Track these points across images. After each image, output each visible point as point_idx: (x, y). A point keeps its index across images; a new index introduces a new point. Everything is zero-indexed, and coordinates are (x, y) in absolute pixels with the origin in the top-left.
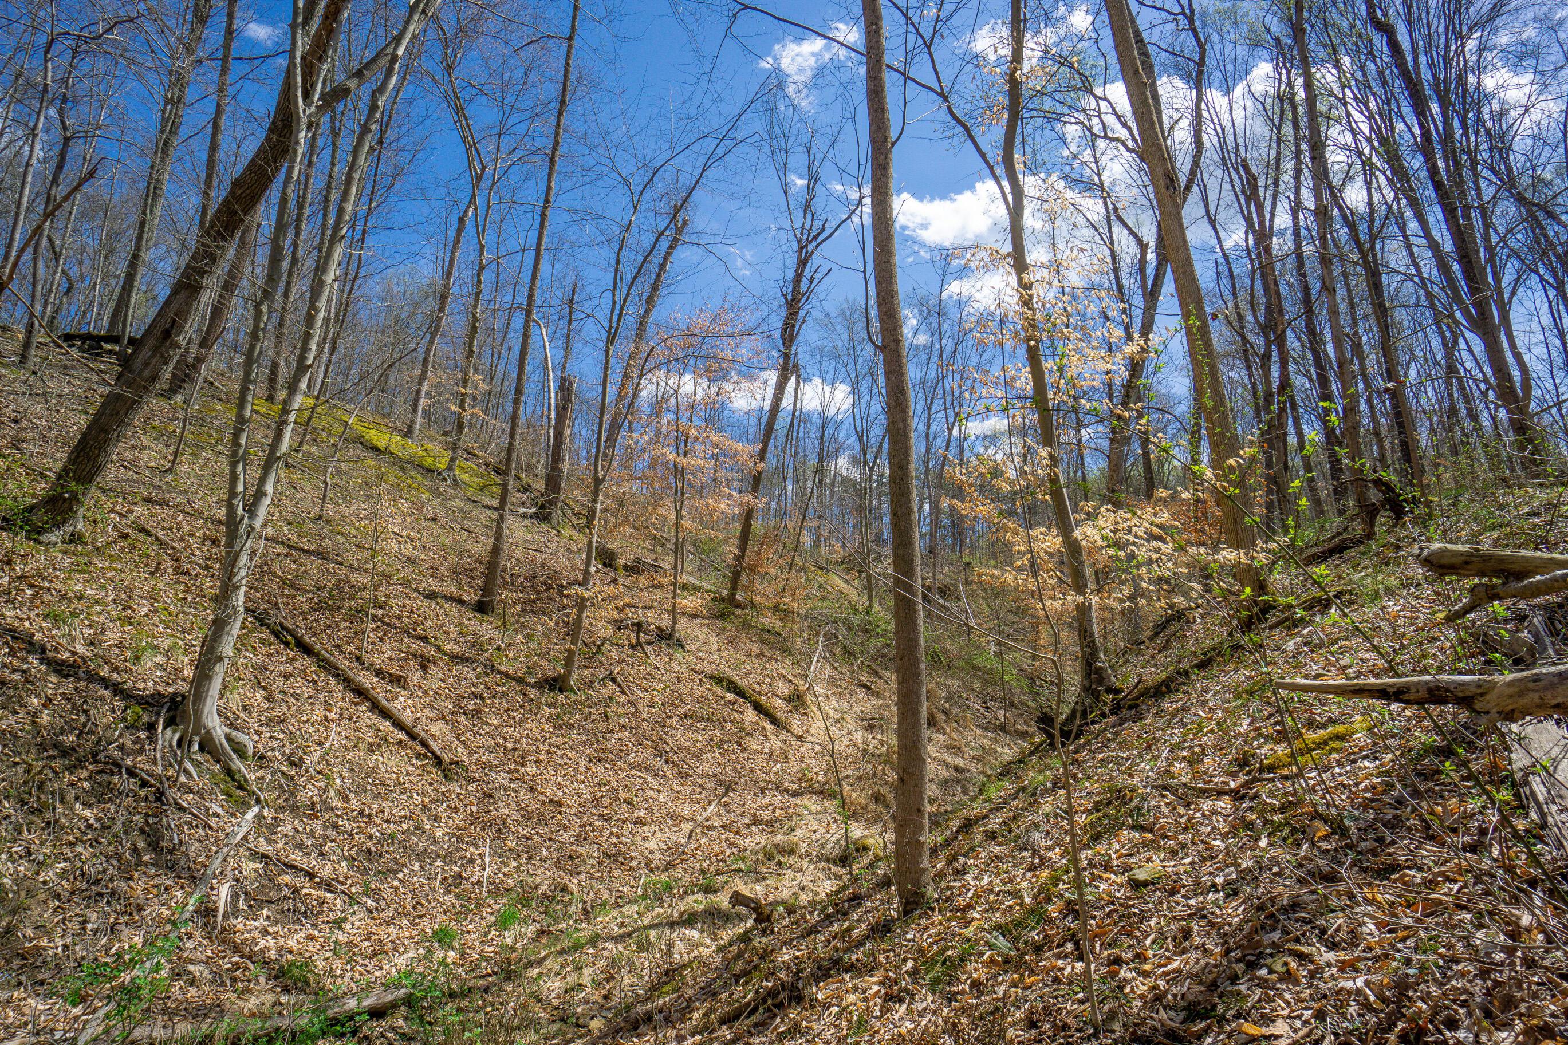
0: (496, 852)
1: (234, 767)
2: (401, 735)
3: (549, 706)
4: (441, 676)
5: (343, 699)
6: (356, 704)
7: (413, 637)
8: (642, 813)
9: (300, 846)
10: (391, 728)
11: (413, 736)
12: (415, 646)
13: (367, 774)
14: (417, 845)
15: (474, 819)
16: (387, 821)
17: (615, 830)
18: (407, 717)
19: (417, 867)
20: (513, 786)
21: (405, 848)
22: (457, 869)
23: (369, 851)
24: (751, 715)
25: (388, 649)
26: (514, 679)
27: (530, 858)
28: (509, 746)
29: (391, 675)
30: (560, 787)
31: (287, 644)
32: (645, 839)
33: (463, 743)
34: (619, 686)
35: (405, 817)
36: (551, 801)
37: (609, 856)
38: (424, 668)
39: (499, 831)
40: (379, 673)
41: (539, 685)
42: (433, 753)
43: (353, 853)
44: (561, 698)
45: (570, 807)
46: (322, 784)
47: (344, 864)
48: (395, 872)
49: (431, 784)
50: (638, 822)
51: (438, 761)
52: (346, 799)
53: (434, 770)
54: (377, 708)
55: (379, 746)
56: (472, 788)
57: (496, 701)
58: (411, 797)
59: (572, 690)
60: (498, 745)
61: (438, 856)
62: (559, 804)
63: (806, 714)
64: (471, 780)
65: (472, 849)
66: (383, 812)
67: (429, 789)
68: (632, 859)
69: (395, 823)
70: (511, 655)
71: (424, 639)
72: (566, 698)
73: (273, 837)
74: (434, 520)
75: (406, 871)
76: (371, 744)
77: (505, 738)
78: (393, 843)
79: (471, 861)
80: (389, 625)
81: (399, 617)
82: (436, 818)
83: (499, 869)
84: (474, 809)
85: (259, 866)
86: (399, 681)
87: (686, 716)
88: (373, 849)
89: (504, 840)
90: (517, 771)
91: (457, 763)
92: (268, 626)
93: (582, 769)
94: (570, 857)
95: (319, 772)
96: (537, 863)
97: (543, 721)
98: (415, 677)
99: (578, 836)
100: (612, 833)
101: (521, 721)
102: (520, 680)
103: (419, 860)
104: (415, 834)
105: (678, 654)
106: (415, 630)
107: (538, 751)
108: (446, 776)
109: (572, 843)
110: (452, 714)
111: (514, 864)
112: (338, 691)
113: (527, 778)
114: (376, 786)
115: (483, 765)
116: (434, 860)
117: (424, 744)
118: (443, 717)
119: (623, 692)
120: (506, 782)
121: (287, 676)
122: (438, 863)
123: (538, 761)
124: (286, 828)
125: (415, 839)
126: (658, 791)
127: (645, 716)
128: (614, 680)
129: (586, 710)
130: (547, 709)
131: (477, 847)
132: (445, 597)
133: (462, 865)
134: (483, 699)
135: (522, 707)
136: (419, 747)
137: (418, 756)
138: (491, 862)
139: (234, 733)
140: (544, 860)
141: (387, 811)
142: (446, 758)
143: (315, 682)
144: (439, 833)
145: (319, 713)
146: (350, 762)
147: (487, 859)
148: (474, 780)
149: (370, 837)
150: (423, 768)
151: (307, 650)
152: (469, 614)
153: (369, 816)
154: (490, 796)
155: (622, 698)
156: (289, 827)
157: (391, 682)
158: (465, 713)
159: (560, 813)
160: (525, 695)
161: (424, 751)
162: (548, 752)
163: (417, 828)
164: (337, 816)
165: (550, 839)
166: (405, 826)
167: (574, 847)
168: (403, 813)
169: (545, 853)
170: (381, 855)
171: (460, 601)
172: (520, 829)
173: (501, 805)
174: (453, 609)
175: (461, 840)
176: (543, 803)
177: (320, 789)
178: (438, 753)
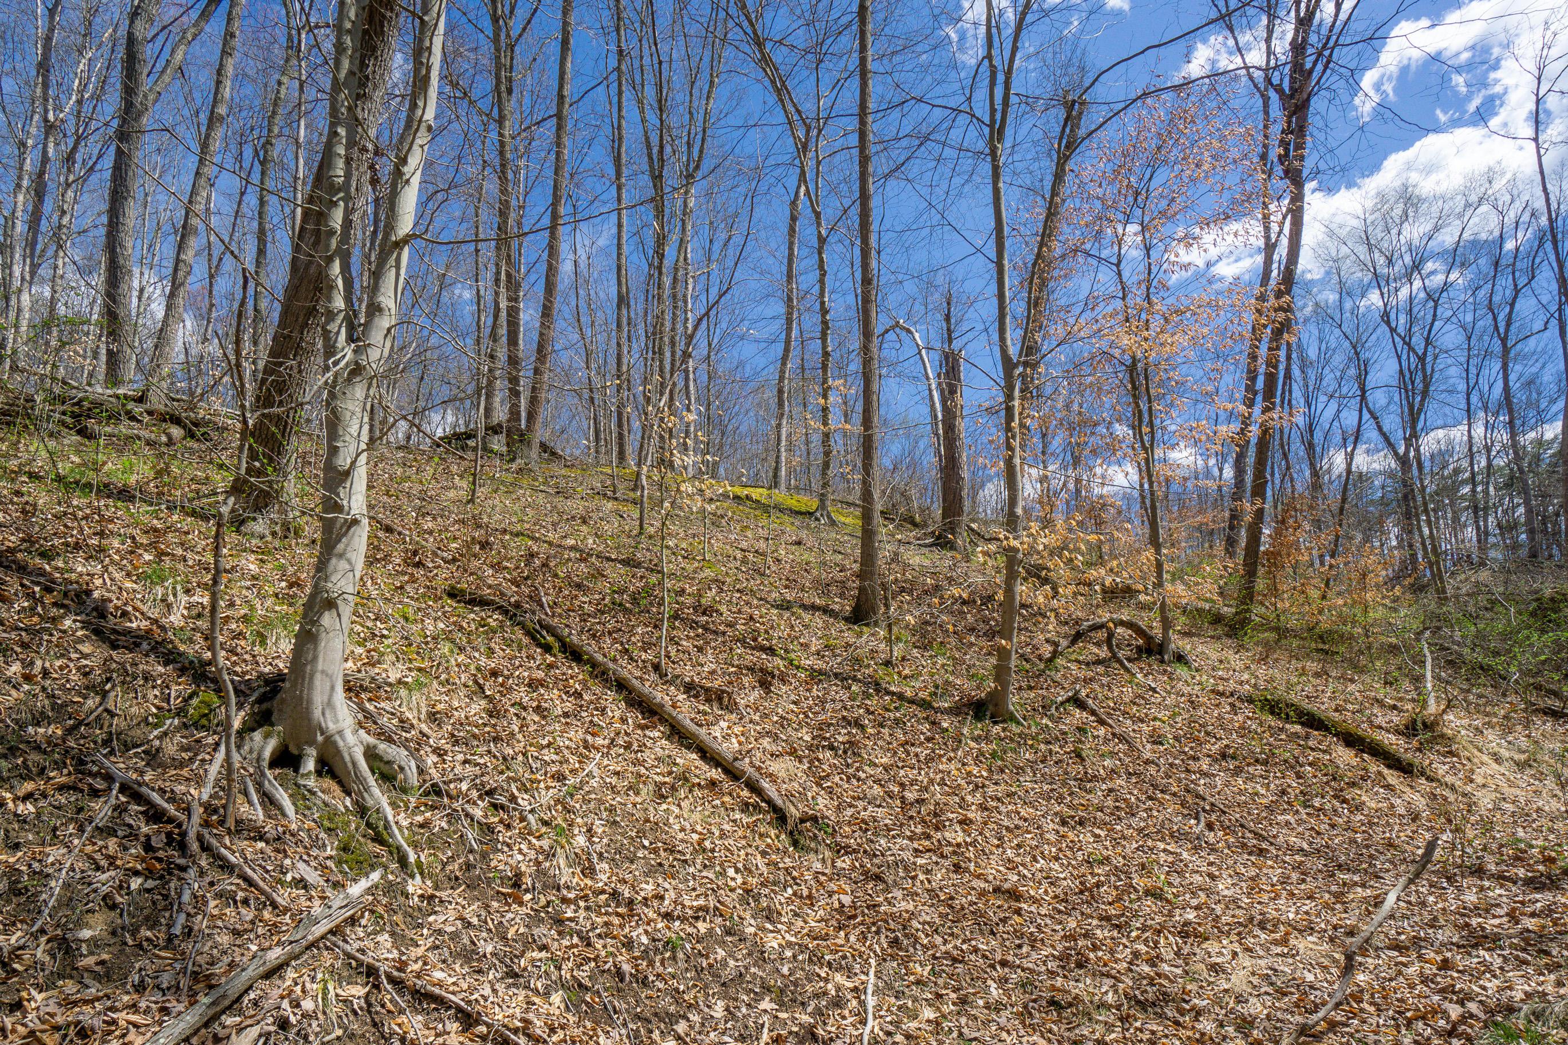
0: (889, 986)
1: (370, 803)
2: (715, 774)
3: (976, 739)
4: (793, 697)
5: (623, 720)
6: (643, 728)
7: (753, 648)
8: (1191, 915)
9: (469, 955)
10: (699, 763)
11: (733, 774)
12: (752, 658)
13: (641, 834)
14: (724, 964)
15: (844, 917)
16: (668, 916)
17: (1142, 948)
18: (729, 748)
19: (719, 1010)
20: (920, 861)
21: (699, 971)
22: (806, 1019)
23: (620, 974)
24: (1344, 756)
25: (709, 662)
26: (911, 702)
27: (963, 1001)
28: (911, 796)
29: (707, 690)
30: (1011, 865)
31: (547, 649)
32: (1215, 969)
33: (830, 791)
34: (1093, 713)
35: (705, 909)
36: (997, 890)
37: (1143, 1005)
38: (765, 685)
39: (895, 943)
40: (689, 688)
41: (955, 711)
42: (769, 802)
43: (582, 975)
44: (997, 729)
45: (1035, 901)
46: (545, 843)
47: (556, 998)
48: (672, 1019)
49: (764, 854)
50: (1185, 932)
51: (781, 817)
52: (589, 871)
53: (773, 833)
54: (678, 734)
55: (673, 788)
56: (844, 863)
57: (886, 731)
58: (723, 874)
59: (1012, 718)
60: (890, 795)
61: (767, 989)
62: (1014, 895)
63: (1451, 753)
64: (840, 850)
65: (839, 978)
66: (662, 898)
67: (759, 860)
68: (1198, 1013)
69: (683, 919)
70: (907, 672)
71: (771, 651)
72: (1004, 730)
73: (410, 934)
74: (799, 543)
75: (695, 1018)
76: (659, 786)
77: (902, 785)
78: (674, 958)
79: (838, 1003)
80: (715, 632)
81: (731, 625)
82: (770, 915)
83: (897, 1024)
84: (846, 900)
85: (357, 991)
86: (720, 699)
87: (1224, 756)
88: (626, 968)
89: (905, 962)
90: (928, 837)
91: (814, 819)
92: (522, 625)
93: (1052, 837)
94: (1052, 1002)
95: (546, 823)
96: (981, 1014)
97: (969, 760)
98: (749, 696)
99: (1063, 958)
100: (1136, 954)
101: (929, 759)
102: (925, 705)
103: (725, 996)
104: (723, 944)
105: (1181, 671)
106: (755, 640)
107: (963, 804)
108: (795, 843)
109: (1052, 974)
110: (810, 748)
111: (929, 1013)
112: (615, 708)
113: (947, 850)
114: (655, 851)
115: (864, 826)
116: (758, 998)
117: (754, 788)
118: (793, 752)
119: (1102, 722)
120: (907, 855)
121: (533, 685)
122: (766, 1004)
123: (964, 822)
124: (445, 919)
125: (721, 953)
126: (1212, 877)
127: (1147, 755)
128: (1081, 705)
129: (1042, 747)
130: (973, 744)
131: (850, 974)
132: (804, 607)
133: (819, 1012)
134: (862, 728)
135: (929, 740)
136: (745, 793)
137: (745, 807)
138: (878, 1007)
139: (382, 747)
140: (997, 1007)
141: (670, 895)
142: (794, 812)
143: (578, 695)
144: (772, 942)
145: (576, 735)
146: (611, 810)
147: (871, 1001)
148: (848, 850)
149: (629, 944)
150: (752, 827)
151: (575, 655)
152: (842, 625)
153: (631, 902)
154: (878, 878)
155: (1102, 731)
156: (452, 915)
157: (708, 700)
158: (832, 748)
159: (1018, 912)
160: (934, 723)
161: (754, 799)
162: (983, 807)
163: (728, 932)
164: (565, 900)
165: (1004, 963)
166: (702, 927)
167: (1059, 982)
168: (701, 902)
169: (995, 992)
170: (644, 983)
171: (825, 610)
172: (938, 940)
173: (898, 894)
174: (818, 620)
175: (816, 958)
176: (982, 893)
177: (541, 851)
178: (779, 802)
